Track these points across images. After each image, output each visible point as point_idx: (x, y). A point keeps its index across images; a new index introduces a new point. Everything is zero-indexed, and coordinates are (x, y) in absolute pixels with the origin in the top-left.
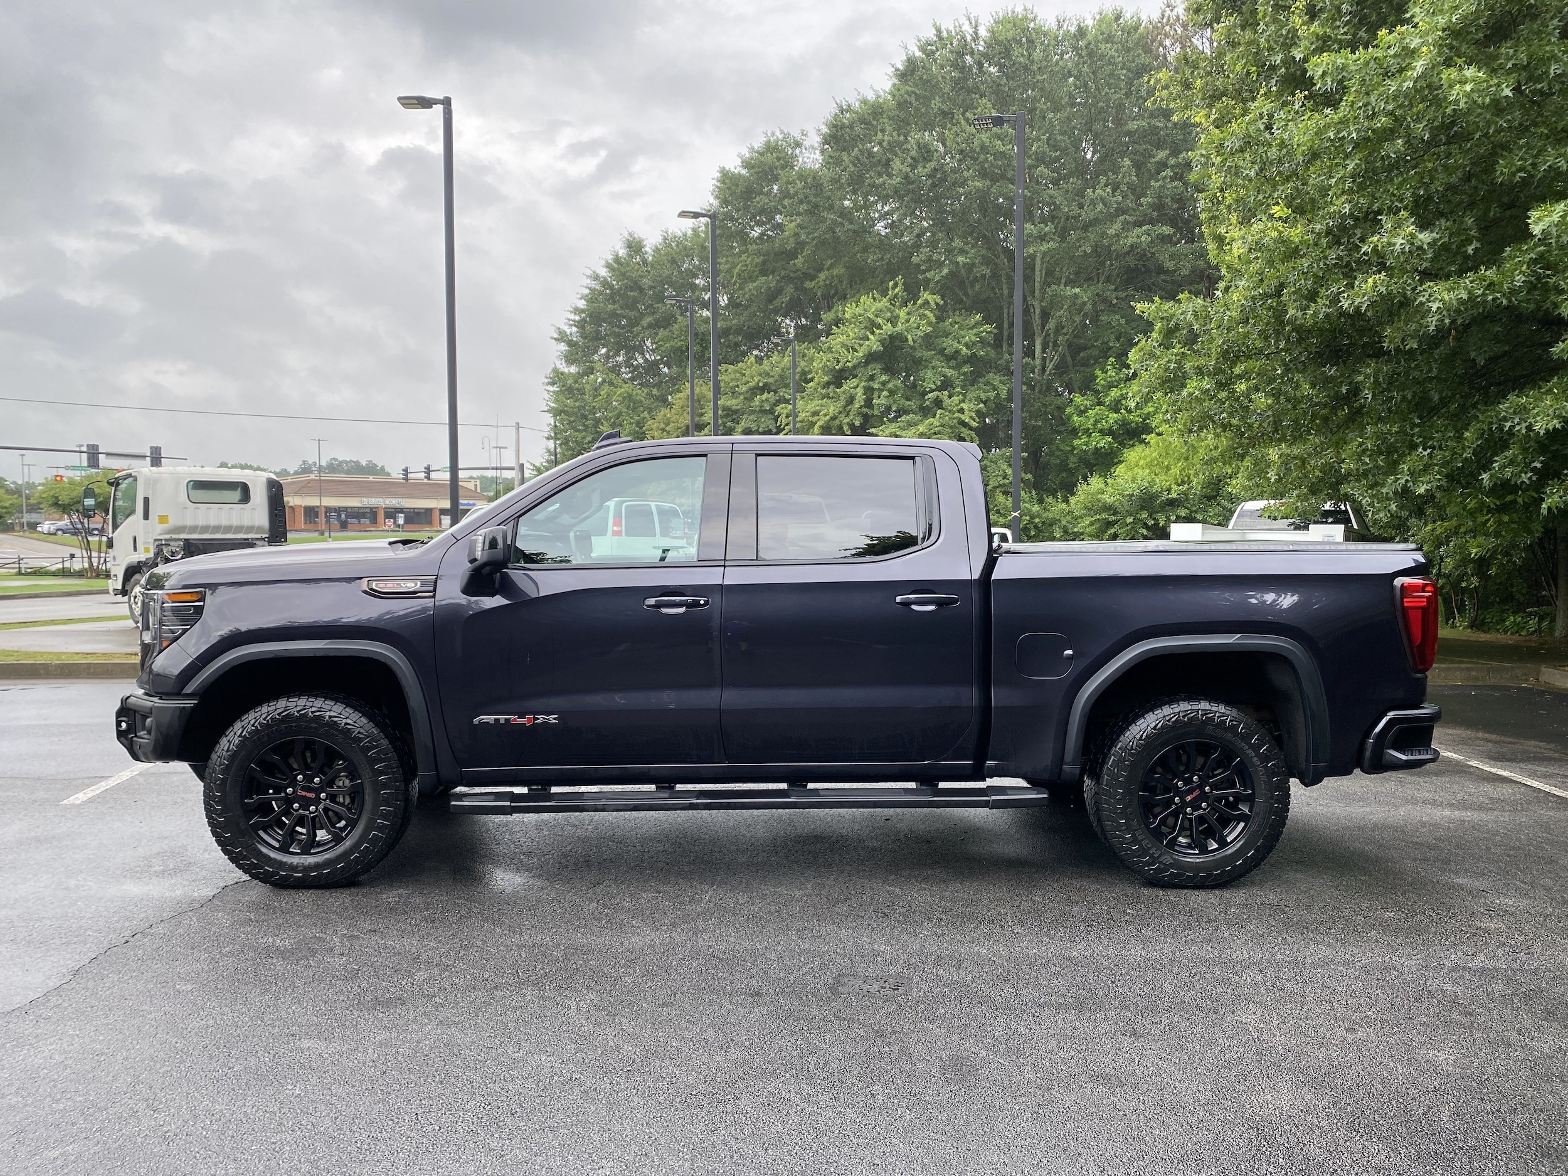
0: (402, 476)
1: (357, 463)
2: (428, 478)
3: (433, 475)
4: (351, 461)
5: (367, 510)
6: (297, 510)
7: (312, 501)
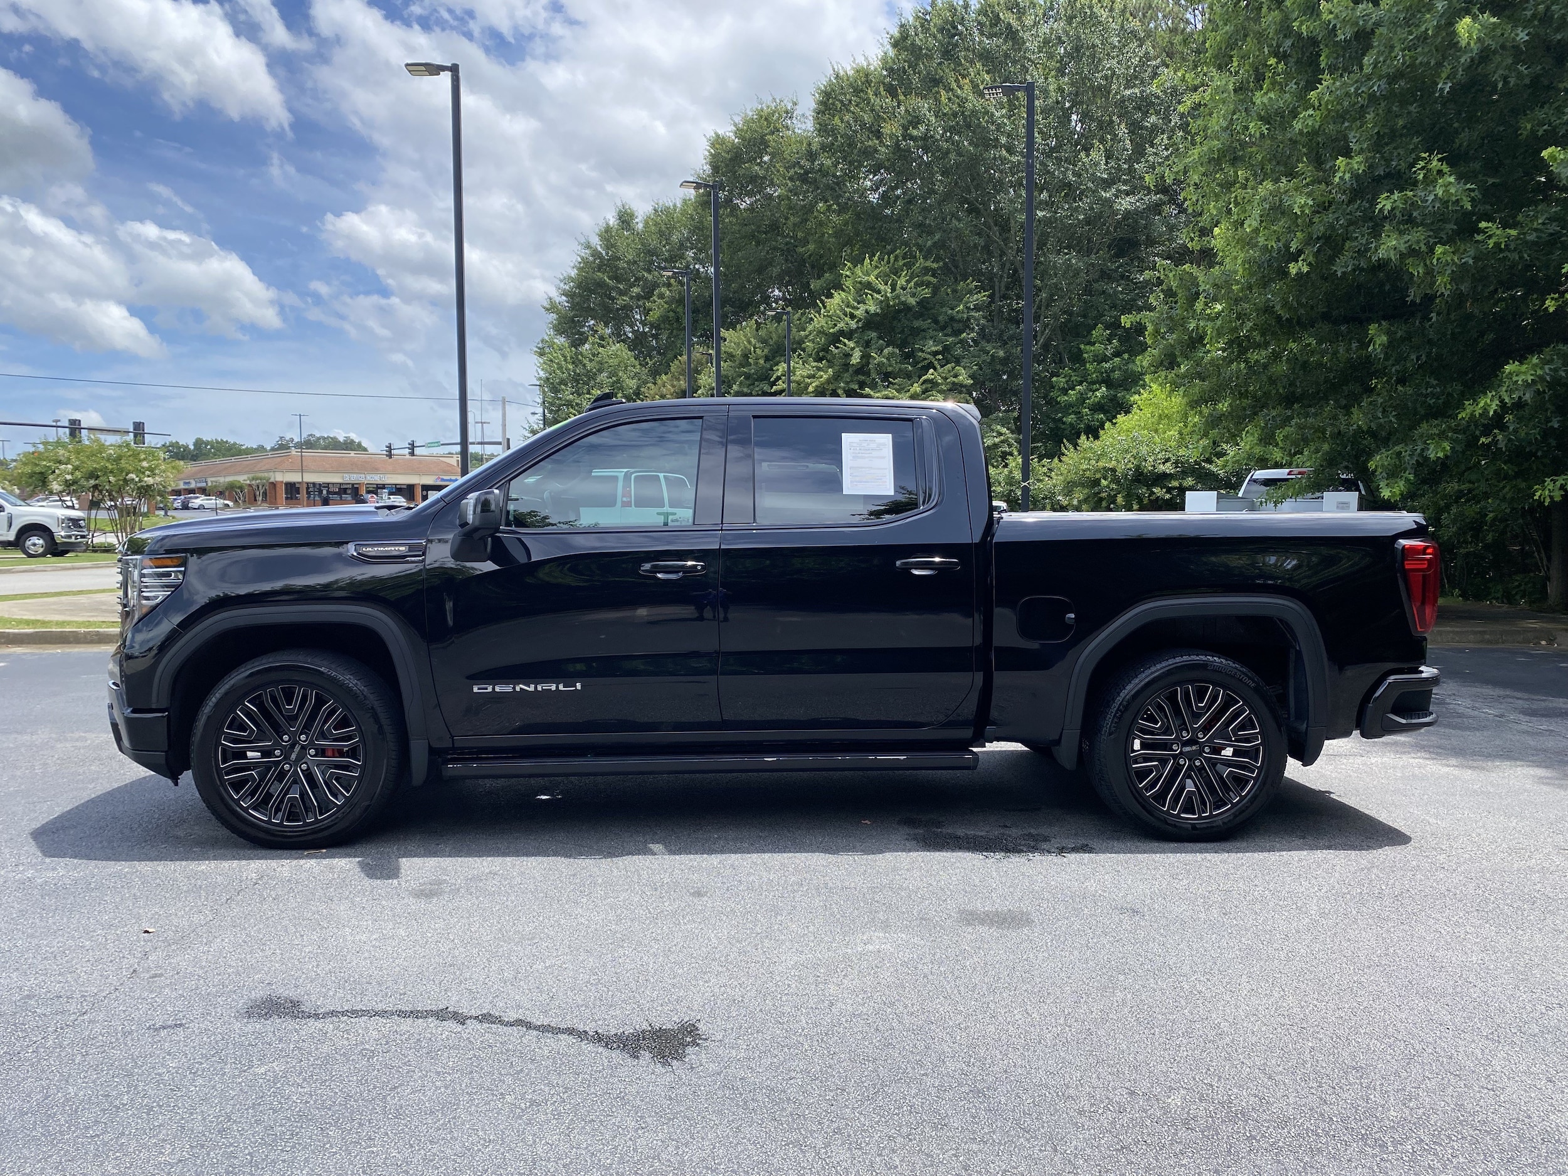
0: (385, 452)
1: (334, 439)
2: (412, 454)
3: (417, 451)
4: (328, 437)
5: (348, 486)
6: (278, 486)
7: (294, 478)
